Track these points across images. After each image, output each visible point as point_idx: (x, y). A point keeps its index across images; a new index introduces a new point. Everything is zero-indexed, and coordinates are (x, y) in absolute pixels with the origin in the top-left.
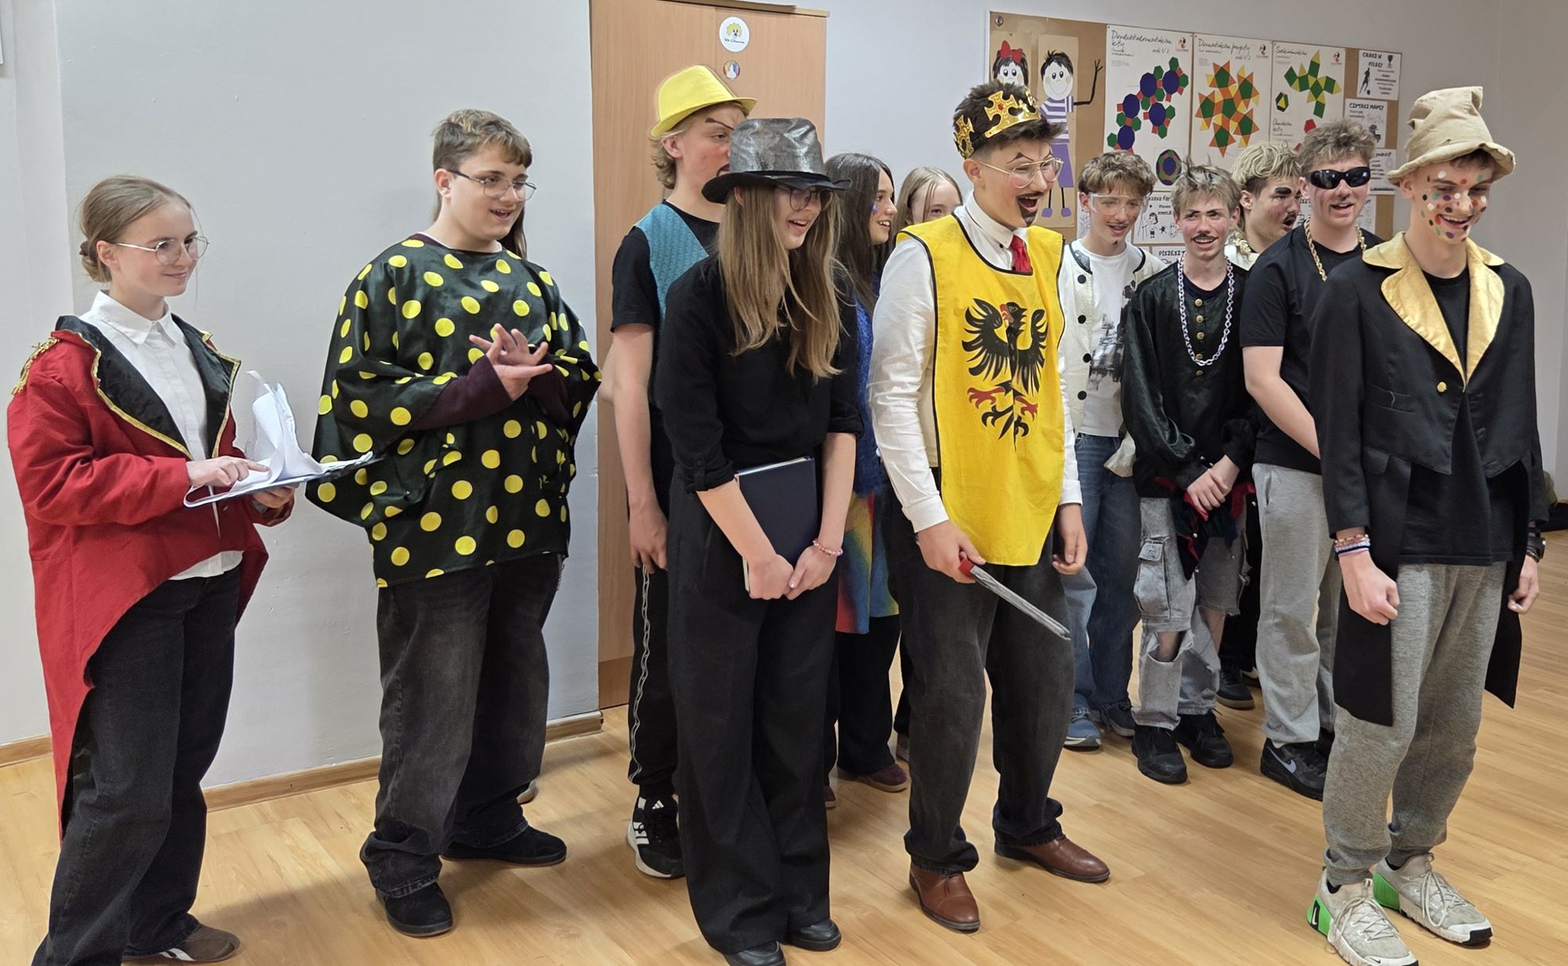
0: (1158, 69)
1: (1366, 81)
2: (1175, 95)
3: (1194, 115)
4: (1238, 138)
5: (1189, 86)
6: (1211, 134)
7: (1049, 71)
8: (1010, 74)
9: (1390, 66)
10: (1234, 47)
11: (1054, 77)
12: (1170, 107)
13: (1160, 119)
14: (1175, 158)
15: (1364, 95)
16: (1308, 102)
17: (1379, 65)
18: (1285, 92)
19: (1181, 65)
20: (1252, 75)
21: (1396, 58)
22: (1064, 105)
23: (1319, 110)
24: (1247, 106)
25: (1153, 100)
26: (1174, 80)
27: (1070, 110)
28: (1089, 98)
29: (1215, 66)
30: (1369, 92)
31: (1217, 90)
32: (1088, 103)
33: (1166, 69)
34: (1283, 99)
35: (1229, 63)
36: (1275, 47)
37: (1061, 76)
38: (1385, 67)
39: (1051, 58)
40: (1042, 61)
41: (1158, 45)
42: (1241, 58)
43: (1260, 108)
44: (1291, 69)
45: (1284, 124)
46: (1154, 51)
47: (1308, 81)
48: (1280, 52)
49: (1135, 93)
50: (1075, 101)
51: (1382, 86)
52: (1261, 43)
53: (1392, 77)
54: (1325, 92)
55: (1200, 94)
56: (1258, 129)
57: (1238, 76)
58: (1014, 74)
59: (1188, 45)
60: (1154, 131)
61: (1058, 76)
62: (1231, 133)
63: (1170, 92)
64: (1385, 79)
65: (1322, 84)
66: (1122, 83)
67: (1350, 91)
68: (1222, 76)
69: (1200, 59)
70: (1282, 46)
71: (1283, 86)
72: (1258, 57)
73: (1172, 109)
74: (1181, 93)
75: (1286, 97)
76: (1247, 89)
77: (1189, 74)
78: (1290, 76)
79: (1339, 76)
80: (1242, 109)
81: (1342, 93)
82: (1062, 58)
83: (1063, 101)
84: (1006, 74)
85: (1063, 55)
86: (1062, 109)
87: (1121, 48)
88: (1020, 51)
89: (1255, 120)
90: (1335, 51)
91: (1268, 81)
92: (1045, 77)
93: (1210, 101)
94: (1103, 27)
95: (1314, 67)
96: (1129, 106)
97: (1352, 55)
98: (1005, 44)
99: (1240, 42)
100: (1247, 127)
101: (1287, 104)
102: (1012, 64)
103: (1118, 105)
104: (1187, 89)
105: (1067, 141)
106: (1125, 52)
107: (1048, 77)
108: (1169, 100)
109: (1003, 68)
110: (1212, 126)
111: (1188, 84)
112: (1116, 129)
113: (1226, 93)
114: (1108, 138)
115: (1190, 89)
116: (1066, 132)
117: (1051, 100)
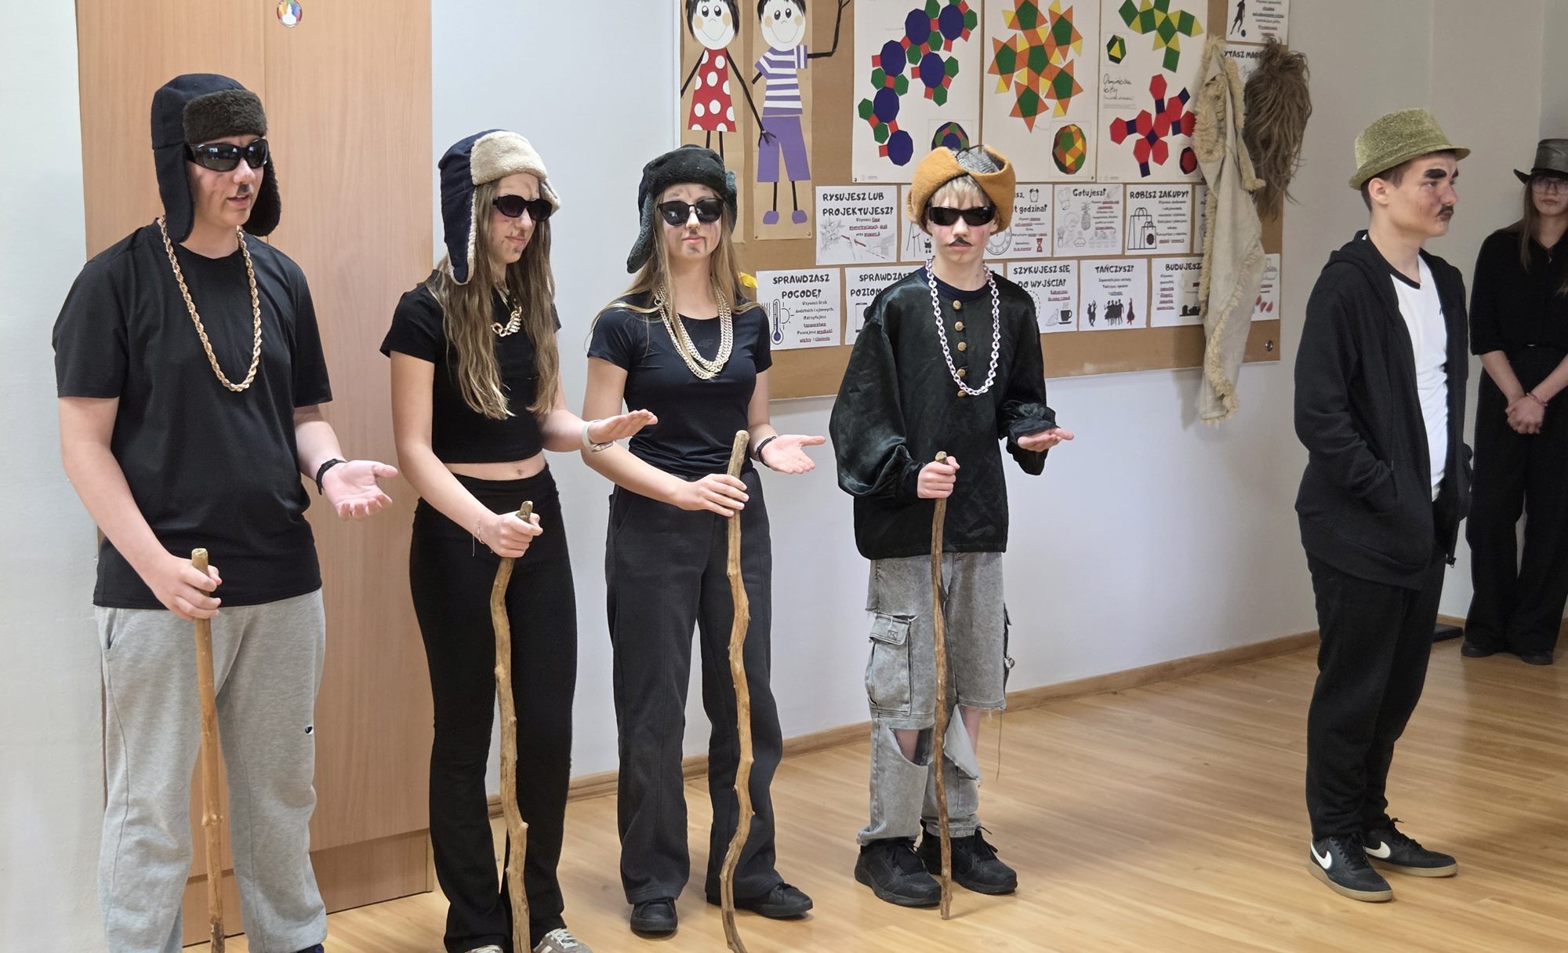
0: (932, 3)
1: (1240, 17)
2: (958, 42)
3: (986, 69)
4: (1052, 103)
5: (978, 29)
6: (1011, 98)
7: (770, 7)
8: (712, 14)
11: (777, 17)
12: (951, 58)
13: (937, 77)
14: (961, 137)
15: (1237, 37)
16: (1154, 49)
18: (1120, 35)
20: (1070, 10)
22: (793, 58)
23: (1171, 60)
24: (1064, 57)
25: (926, 48)
27: (802, 65)
28: (830, 47)
30: (1243, 33)
31: (1020, 33)
32: (829, 54)
33: (945, 3)
34: (1117, 44)
37: (788, 14)
43: (1083, 59)
45: (1118, 82)
47: (1154, 18)
49: (899, 40)
50: (810, 51)
51: (1264, 24)
53: (1279, 9)
54: (1179, 34)
55: (996, 42)
56: (1080, 90)
57: (1051, 13)
58: (718, 13)
60: (927, 95)
61: (783, 15)
62: (1042, 96)
63: (951, 37)
64: (1268, 13)
65: (1175, 22)
66: (877, 24)
67: (1217, 32)
68: (1026, 13)
71: (1119, 28)
73: (953, 62)
74: (966, 38)
75: (1122, 42)
76: (1064, 31)
77: (977, 10)
78: (1128, 12)
79: (1199, 9)
80: (1057, 60)
81: (1204, 35)
83: (791, 53)
84: (706, 14)
86: (790, 64)
89: (1078, 77)
91: (1095, 20)
92: (763, 18)
93: (1009, 49)
96: (890, 58)
100: (1064, 86)
101: (1123, 52)
102: (715, 1)
103: (874, 58)
104: (975, 33)
105: (799, 111)
107: (768, 17)
108: (948, 48)
109: (700, 6)
110: (1013, 85)
111: (976, 24)
112: (870, 93)
113: (1032, 37)
114: (859, 106)
115: (980, 32)
116: (796, 98)
117: (773, 51)
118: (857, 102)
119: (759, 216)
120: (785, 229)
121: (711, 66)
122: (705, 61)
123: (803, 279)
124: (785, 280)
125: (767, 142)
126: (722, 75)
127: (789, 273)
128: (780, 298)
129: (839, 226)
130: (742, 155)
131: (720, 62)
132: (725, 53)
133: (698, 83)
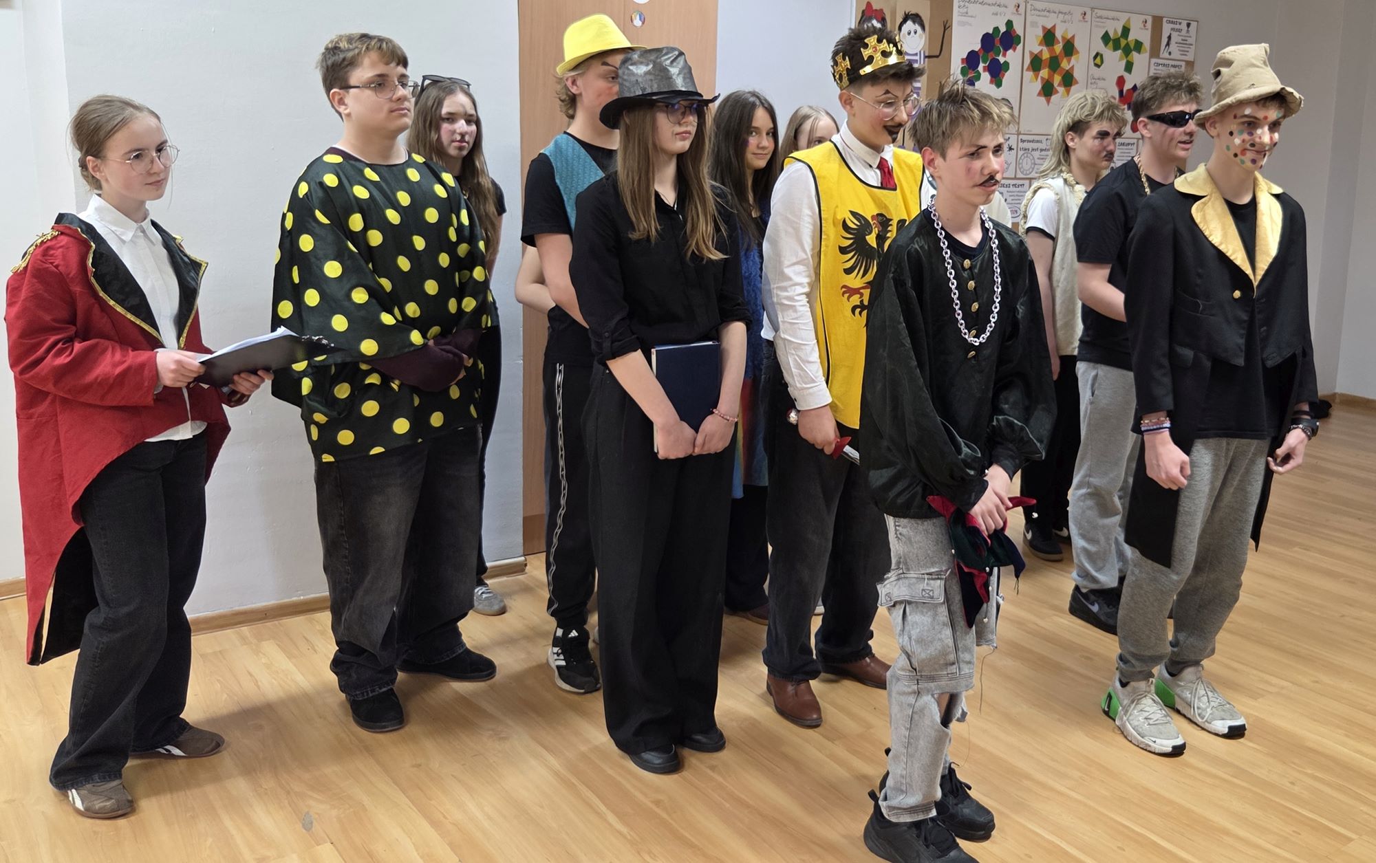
0: (996, 29)
1: (1168, 44)
2: (1010, 52)
3: (1025, 67)
4: (1061, 90)
5: (1021, 44)
6: (1038, 86)
7: (906, 28)
9: (1188, 31)
10: (1060, 12)
11: (909, 34)
12: (1005, 62)
13: (997, 71)
15: (1166, 55)
16: (1120, 61)
17: (1180, 30)
18: (1100, 52)
19: (1015, 26)
20: (1073, 37)
21: (1194, 25)
22: (916, 58)
23: (1129, 67)
24: (1069, 62)
25: (991, 55)
26: (1009, 39)
27: (922, 63)
28: (939, 49)
29: (1044, 28)
30: (1170, 53)
31: (1045, 48)
32: (937, 57)
33: (1003, 29)
34: (1099, 58)
35: (1054, 26)
36: (1094, 14)
37: (915, 33)
38: (1184, 32)
39: (906, 18)
40: (899, 20)
41: (996, 9)
42: (1065, 22)
43: (1079, 65)
44: (1107, 32)
45: (1099, 79)
46: (993, 14)
47: (1120, 42)
48: (1098, 17)
49: (977, 50)
50: (927, 54)
51: (1181, 49)
52: (1082, 10)
53: (1190, 41)
54: (1134, 53)
55: (1031, 53)
56: (1077, 83)
57: (1063, 38)
59: (1022, 9)
60: (991, 82)
61: (912, 33)
62: (1056, 84)
63: (1006, 50)
64: (1184, 43)
65: (1132, 46)
66: (965, 41)
67: (1155, 53)
68: (1049, 37)
69: (1031, 22)
70: (1100, 13)
71: (1099, 46)
72: (1080, 21)
73: (1007, 64)
74: (1014, 50)
75: (1102, 56)
76: (1069, 48)
77: (1021, 34)
78: (1106, 38)
79: (1145, 37)
80: (1065, 65)
81: (1147, 55)
82: (916, 18)
83: (915, 55)
85: (917, 15)
86: (915, 62)
87: (965, 10)
88: (882, 10)
89: (1076, 75)
90: (1143, 18)
91: (1087, 42)
92: (901, 34)
93: (1038, 57)
95: (1126, 31)
96: (971, 60)
97: (1157, 22)
98: (869, 5)
99: (1065, 8)
100: (1068, 80)
101: (1102, 62)
102: (874, 21)
103: (963, 60)
104: (1020, 47)
106: (969, 14)
107: (904, 34)
108: (1004, 55)
110: (1039, 78)
111: (1020, 43)
113: (1052, 51)
115: (1022, 47)
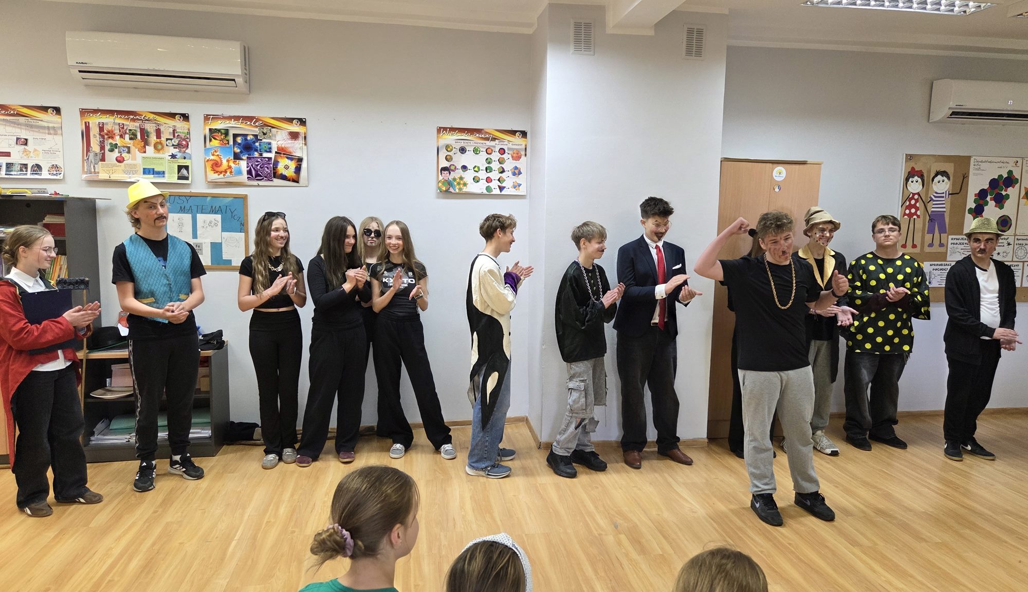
0: (1001, 176)
2: (1010, 189)
3: (1021, 197)
7: (936, 180)
8: (915, 182)
11: (939, 182)
12: (1007, 194)
13: (1000, 201)
14: (1008, 219)
19: (1014, 174)
22: (944, 195)
25: (996, 191)
26: (1010, 181)
27: (947, 197)
28: (959, 190)
32: (958, 193)
33: (1005, 175)
37: (943, 181)
39: (938, 174)
40: (932, 175)
41: (1001, 165)
46: (999, 167)
49: (986, 188)
50: (950, 193)
55: (1025, 187)
58: (917, 182)
59: (1019, 164)
61: (941, 182)
63: (1007, 187)
66: (977, 182)
69: (1026, 170)
74: (1014, 187)
77: (1019, 178)
82: (944, 173)
83: (943, 193)
84: (912, 182)
85: (945, 172)
86: (943, 197)
87: (979, 167)
88: (921, 171)
92: (934, 182)
94: (969, 158)
96: (982, 194)
98: (913, 168)
102: (916, 178)
103: (975, 194)
104: (1017, 186)
105: (945, 212)
106: (981, 169)
107: (936, 183)
108: (1006, 191)
109: (911, 179)
111: (1018, 183)
112: (973, 206)
114: (968, 210)
115: (1019, 186)
116: (944, 208)
117: (936, 193)
118: (968, 208)
119: (926, 244)
120: (936, 249)
121: (913, 198)
122: (910, 197)
123: (941, 265)
124: (934, 265)
125: (932, 221)
126: (917, 201)
127: (936, 263)
128: (932, 270)
129: (957, 248)
130: (922, 226)
131: (916, 197)
132: (918, 194)
133: (908, 203)
